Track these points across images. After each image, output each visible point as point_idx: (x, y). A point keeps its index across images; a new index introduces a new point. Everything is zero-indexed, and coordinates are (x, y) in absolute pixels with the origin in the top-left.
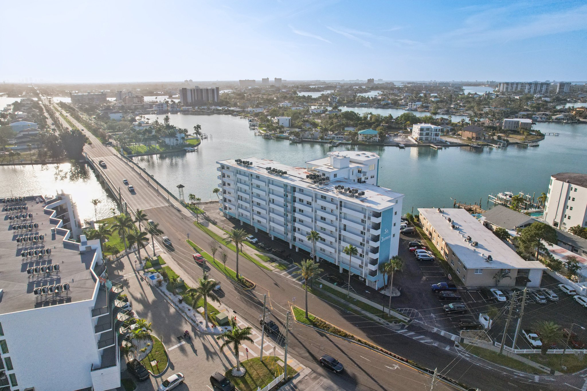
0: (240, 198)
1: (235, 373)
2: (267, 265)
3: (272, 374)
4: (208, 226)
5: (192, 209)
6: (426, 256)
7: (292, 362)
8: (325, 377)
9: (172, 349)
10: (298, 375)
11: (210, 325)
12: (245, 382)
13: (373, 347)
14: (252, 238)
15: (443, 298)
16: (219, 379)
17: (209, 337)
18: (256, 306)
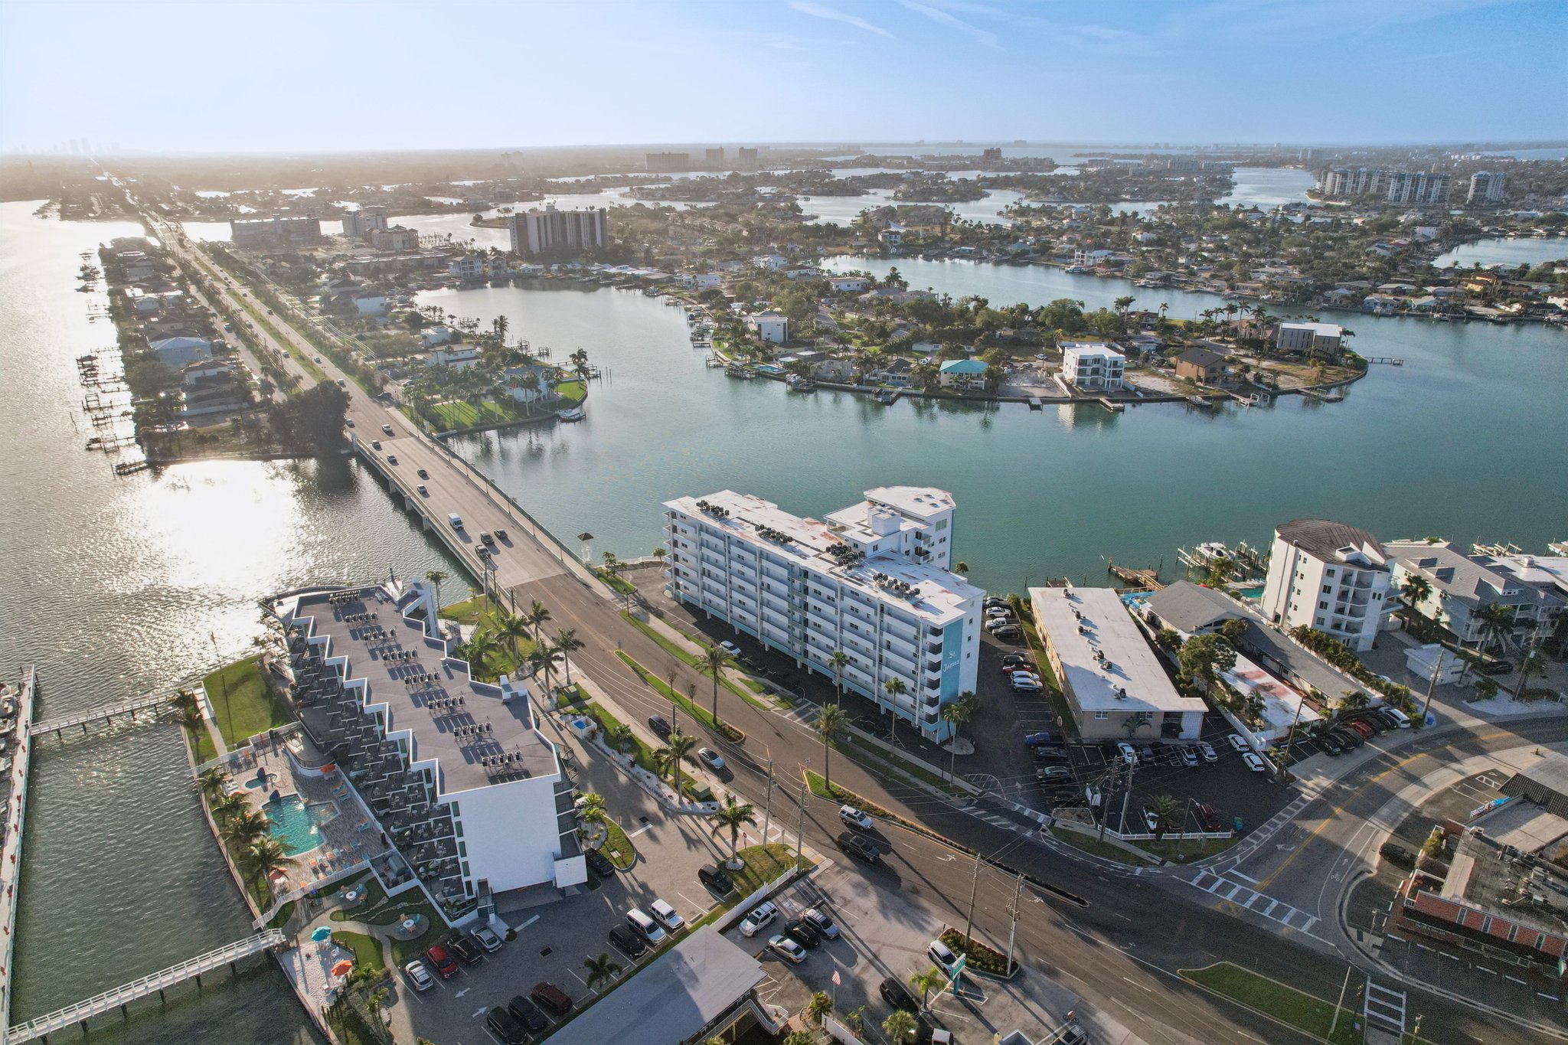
0: (705, 573)
1: (730, 865)
2: (758, 698)
3: (781, 867)
4: (647, 620)
5: (611, 582)
6: (1027, 684)
7: (808, 852)
8: (853, 871)
9: (637, 835)
10: (816, 868)
11: (685, 800)
12: (745, 877)
13: (922, 831)
14: (731, 649)
15: (1039, 758)
16: (712, 872)
17: (686, 818)
18: (749, 772)
